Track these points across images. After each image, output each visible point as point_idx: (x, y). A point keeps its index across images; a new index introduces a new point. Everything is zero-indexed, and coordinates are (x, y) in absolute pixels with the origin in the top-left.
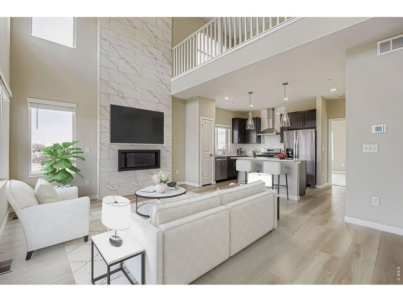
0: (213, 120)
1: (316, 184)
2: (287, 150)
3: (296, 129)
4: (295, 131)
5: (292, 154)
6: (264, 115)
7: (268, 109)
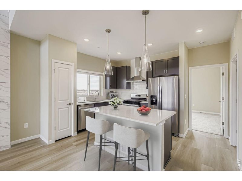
0: (73, 64)
1: (179, 133)
2: (152, 97)
3: (160, 77)
4: (159, 78)
5: (156, 101)
6: (133, 64)
7: (136, 58)
